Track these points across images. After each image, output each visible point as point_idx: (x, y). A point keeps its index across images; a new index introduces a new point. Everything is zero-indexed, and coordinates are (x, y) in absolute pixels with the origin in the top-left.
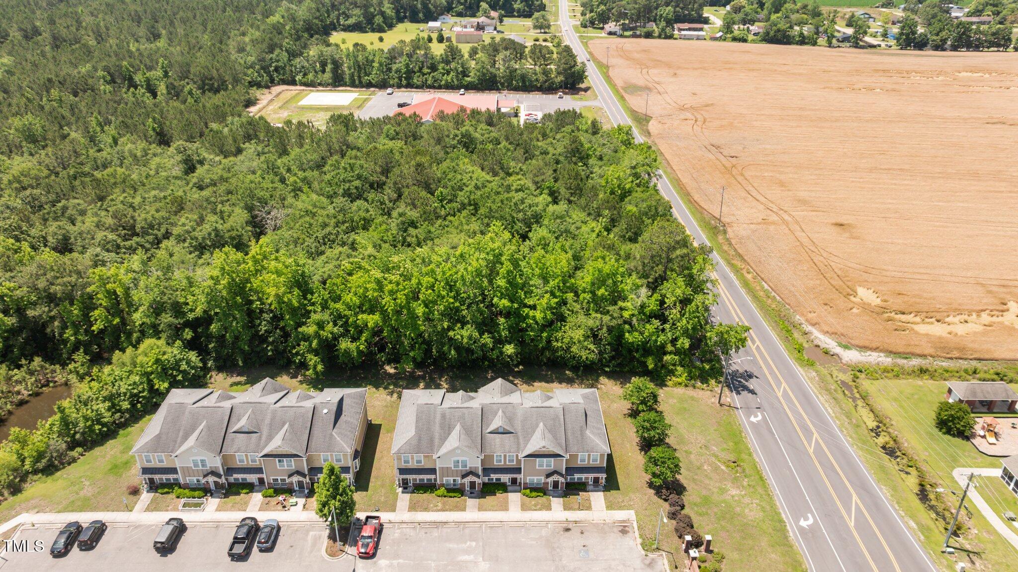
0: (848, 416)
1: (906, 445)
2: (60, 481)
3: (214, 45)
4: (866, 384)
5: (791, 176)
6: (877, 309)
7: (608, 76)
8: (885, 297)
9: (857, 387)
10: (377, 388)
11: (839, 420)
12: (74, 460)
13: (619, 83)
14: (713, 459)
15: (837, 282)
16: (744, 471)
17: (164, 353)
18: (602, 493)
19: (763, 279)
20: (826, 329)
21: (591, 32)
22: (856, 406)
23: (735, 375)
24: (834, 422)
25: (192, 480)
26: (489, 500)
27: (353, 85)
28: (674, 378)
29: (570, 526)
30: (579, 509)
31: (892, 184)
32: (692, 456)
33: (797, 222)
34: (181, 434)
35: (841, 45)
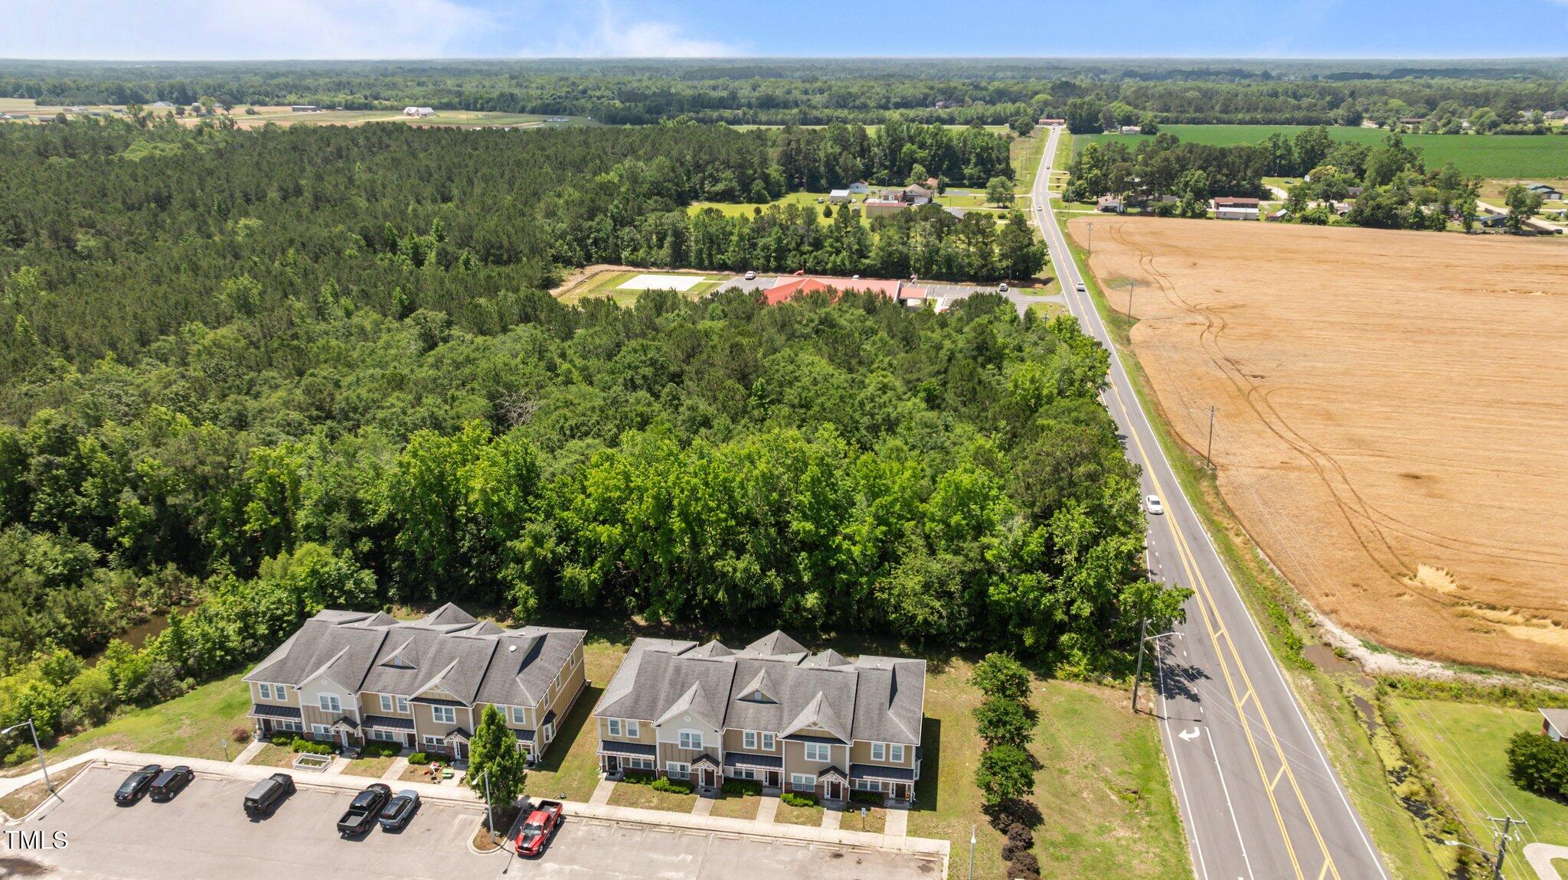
0: (1352, 746)
1: (1447, 799)
2: (155, 717)
3: (514, 206)
4: (1395, 703)
5: (1347, 405)
6: (1447, 600)
7: (1087, 265)
8: (1466, 583)
9: (1380, 708)
10: (613, 642)
11: (1333, 750)
12: (181, 694)
13: (1101, 274)
14: (1102, 785)
15: (1383, 556)
16: (1148, 806)
17: (326, 564)
18: (906, 812)
19: (1258, 544)
20: (1347, 620)
21: (1076, 208)
22: (1371, 737)
23: (1171, 672)
24: (1324, 752)
25: (319, 728)
26: (731, 802)
27: (700, 266)
28: (1067, 667)
29: (843, 851)
30: (864, 830)
31: (1523, 424)
32: (1068, 778)
33: (1340, 469)
34: (313, 660)
35: (1488, 230)
